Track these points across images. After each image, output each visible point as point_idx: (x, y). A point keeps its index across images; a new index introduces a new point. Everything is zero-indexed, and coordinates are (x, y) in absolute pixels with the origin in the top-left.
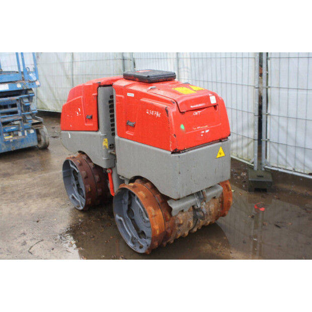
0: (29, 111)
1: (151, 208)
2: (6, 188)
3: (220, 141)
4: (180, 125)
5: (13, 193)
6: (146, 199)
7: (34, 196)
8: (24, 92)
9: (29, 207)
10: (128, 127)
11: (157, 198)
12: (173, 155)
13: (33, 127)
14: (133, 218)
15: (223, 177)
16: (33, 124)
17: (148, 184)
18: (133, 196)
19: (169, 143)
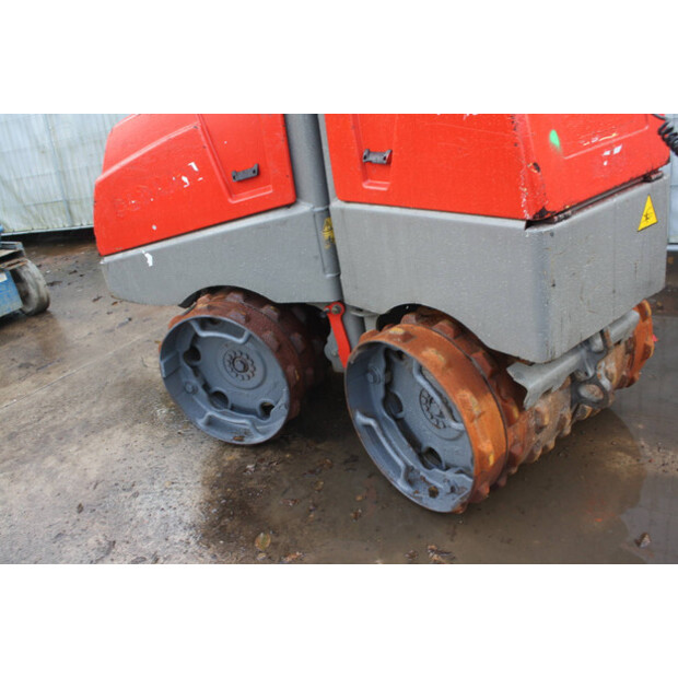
1: (468, 395)
3: (646, 179)
4: (546, 135)
6: (449, 371)
9: (75, 465)
10: (367, 169)
11: (475, 362)
12: (534, 230)
14: (400, 415)
15: (650, 283)
17: (443, 323)
18: (395, 360)
19: (519, 193)
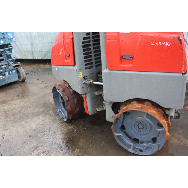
0: (10, 59)
1: (164, 121)
2: (8, 112)
5: (13, 115)
6: (157, 115)
7: (30, 115)
8: (5, 46)
9: (30, 124)
11: (160, 112)
13: (14, 68)
14: (124, 131)
16: (14, 67)
17: (148, 103)
19: (182, 66)
